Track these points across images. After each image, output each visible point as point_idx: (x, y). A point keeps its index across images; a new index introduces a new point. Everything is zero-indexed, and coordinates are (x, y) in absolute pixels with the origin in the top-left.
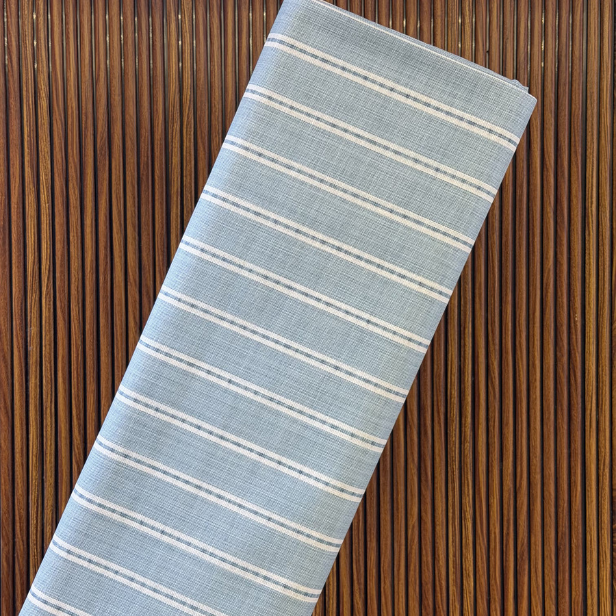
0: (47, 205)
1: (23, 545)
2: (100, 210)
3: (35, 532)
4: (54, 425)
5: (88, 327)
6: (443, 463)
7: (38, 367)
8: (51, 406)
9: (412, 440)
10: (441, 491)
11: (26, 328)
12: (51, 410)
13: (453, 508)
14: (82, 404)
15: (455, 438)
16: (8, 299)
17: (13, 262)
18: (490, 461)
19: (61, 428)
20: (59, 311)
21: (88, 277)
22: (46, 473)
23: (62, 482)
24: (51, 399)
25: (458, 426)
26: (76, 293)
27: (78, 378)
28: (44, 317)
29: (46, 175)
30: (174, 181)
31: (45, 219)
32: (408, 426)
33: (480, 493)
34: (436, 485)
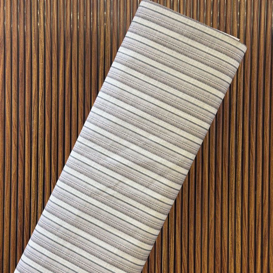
0: (42, 63)
1: (28, 222)
2: (66, 66)
3: (33, 216)
4: (43, 166)
5: (59, 121)
6: (227, 190)
7: (36, 139)
8: (42, 158)
9: (212, 179)
10: (226, 204)
11: (31, 121)
12: (42, 159)
13: (231, 212)
14: (56, 157)
15: (233, 179)
16: (23, 107)
17: (26, 90)
18: (250, 190)
19: (46, 168)
20: (46, 113)
21: (60, 98)
22: (39, 189)
23: (46, 193)
24: (42, 154)
25: (234, 173)
26: (54, 105)
27: (54, 145)
28: (39, 116)
29: (42, 50)
30: (101, 53)
31: (41, 70)
32: (210, 172)
33: (245, 206)
34: (223, 201)
